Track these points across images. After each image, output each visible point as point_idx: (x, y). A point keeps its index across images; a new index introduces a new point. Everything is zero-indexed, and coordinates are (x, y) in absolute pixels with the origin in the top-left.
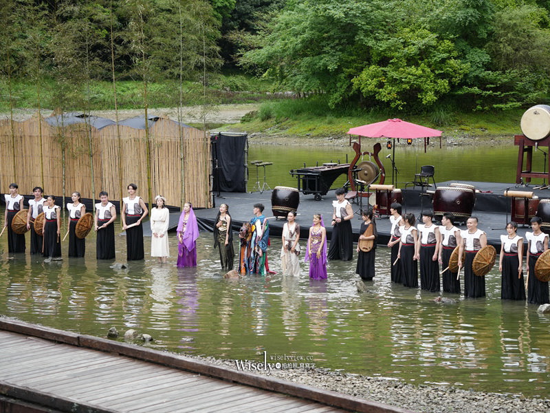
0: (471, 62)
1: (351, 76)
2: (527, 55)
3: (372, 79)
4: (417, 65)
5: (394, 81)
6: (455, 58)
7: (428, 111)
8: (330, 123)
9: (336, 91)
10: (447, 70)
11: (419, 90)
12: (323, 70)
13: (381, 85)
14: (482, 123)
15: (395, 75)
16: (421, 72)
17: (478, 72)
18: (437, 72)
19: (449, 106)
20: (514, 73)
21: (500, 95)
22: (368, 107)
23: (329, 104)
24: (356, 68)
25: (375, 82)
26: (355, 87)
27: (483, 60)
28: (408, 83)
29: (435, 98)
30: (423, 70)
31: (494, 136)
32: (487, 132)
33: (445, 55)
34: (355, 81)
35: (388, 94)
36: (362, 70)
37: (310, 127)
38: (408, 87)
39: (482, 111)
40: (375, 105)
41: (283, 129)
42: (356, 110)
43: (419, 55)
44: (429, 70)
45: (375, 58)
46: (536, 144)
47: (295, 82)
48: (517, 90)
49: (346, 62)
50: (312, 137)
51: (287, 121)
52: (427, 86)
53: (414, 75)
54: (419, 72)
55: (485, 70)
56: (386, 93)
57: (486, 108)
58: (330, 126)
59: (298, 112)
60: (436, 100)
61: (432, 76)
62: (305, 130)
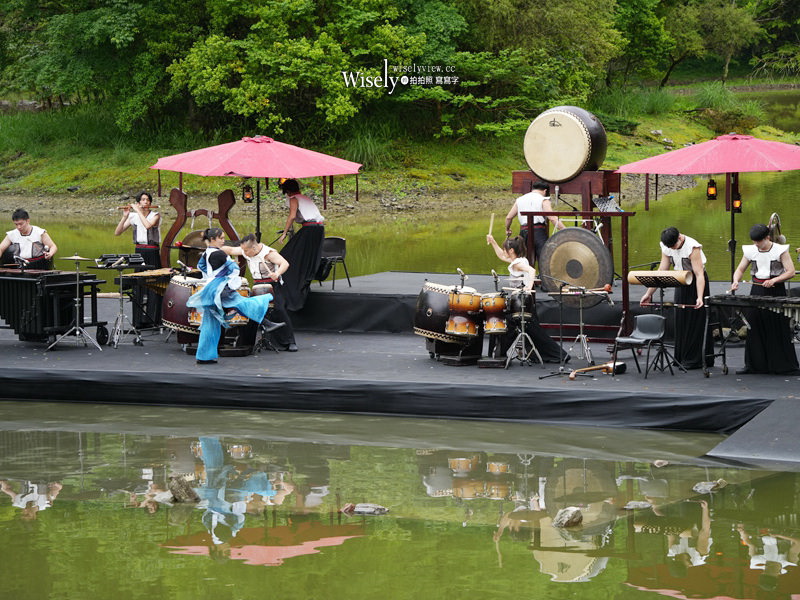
0: (427, 31)
1: (165, 60)
2: (544, 20)
3: (213, 67)
4: (312, 36)
5: (262, 72)
6: (393, 23)
7: (338, 139)
8: (123, 162)
9: (133, 91)
10: (378, 49)
11: (318, 90)
12: (101, 45)
13: (234, 80)
14: (455, 164)
15: (266, 57)
16: (322, 52)
17: (441, 52)
18: (355, 53)
19: (385, 127)
20: (517, 55)
21: (490, 103)
22: (208, 127)
23: (118, 122)
24: (176, 40)
25: (220, 72)
26: (176, 84)
27: (452, 28)
28: (294, 74)
29: (354, 109)
30: (325, 49)
31: (480, 191)
32: (466, 182)
33: (372, 15)
34: (175, 69)
35: (251, 99)
36: (191, 46)
37: (75, 174)
38: (294, 85)
39: (454, 137)
40: (223, 125)
41: (11, 177)
42: (181, 134)
43: (315, 13)
44: (338, 47)
45: (217, 20)
46: (557, 189)
47: (37, 70)
48: (526, 94)
49: (154, 26)
50: (82, 195)
51: (21, 160)
52: (335, 83)
53: (306, 58)
54: (318, 52)
55: (457, 50)
56: (247, 98)
57: (462, 131)
58: (121, 169)
59: (45, 139)
60: (355, 114)
61: (344, 61)
62: (64, 178)
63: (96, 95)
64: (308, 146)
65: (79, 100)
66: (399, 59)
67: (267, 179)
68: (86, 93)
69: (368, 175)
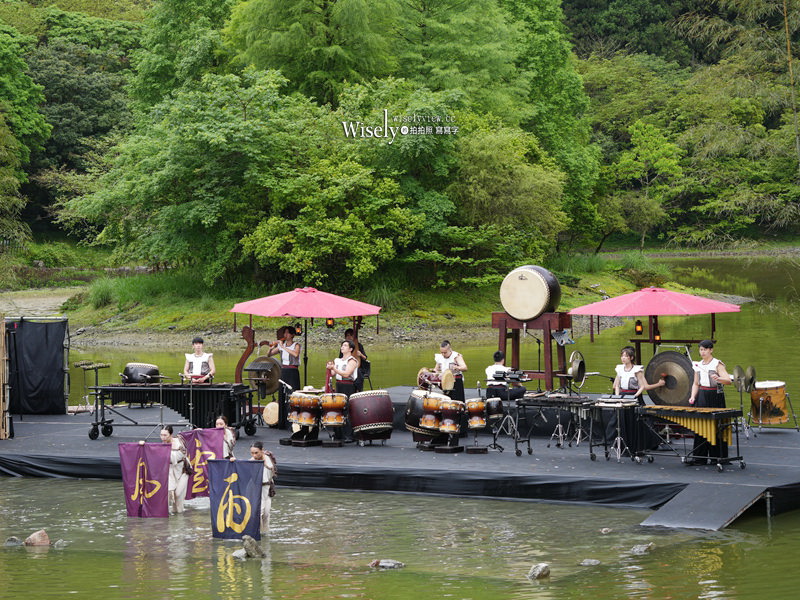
0: (426, 212)
1: (239, 235)
2: (511, 204)
3: (272, 239)
4: (343, 216)
5: (307, 242)
6: (402, 206)
7: (362, 289)
8: (208, 308)
9: (216, 257)
10: (390, 225)
11: (347, 254)
12: (194, 225)
13: (287, 248)
14: (447, 307)
15: (310, 231)
16: (350, 227)
17: (437, 227)
18: (374, 228)
19: (396, 280)
20: (493, 229)
21: (473, 263)
22: (268, 282)
23: (205, 279)
24: (247, 221)
25: (277, 242)
26: (246, 252)
27: (444, 210)
28: (330, 243)
29: (373, 267)
30: (353, 225)
31: (466, 326)
32: (455, 320)
33: (386, 201)
34: (246, 241)
35: (299, 261)
36: (257, 225)
37: (174, 317)
38: (330, 251)
39: (446, 288)
40: (279, 279)
41: (131, 320)
42: (249, 287)
43: (345, 200)
44: (362, 224)
45: (276, 206)
46: (525, 325)
47: (150, 245)
48: (498, 256)
49: (232, 211)
50: (178, 332)
51: (138, 308)
52: (360, 249)
53: (339, 232)
54: (347, 227)
55: (448, 225)
56: (297, 260)
57: (452, 283)
58: (206, 313)
59: (154, 293)
60: (375, 271)
61: (366, 233)
62: (166, 320)
63: (190, 261)
64: (339, 294)
65: (178, 265)
66: (406, 232)
67: (312, 319)
68: (183, 260)
69: (384, 315)
